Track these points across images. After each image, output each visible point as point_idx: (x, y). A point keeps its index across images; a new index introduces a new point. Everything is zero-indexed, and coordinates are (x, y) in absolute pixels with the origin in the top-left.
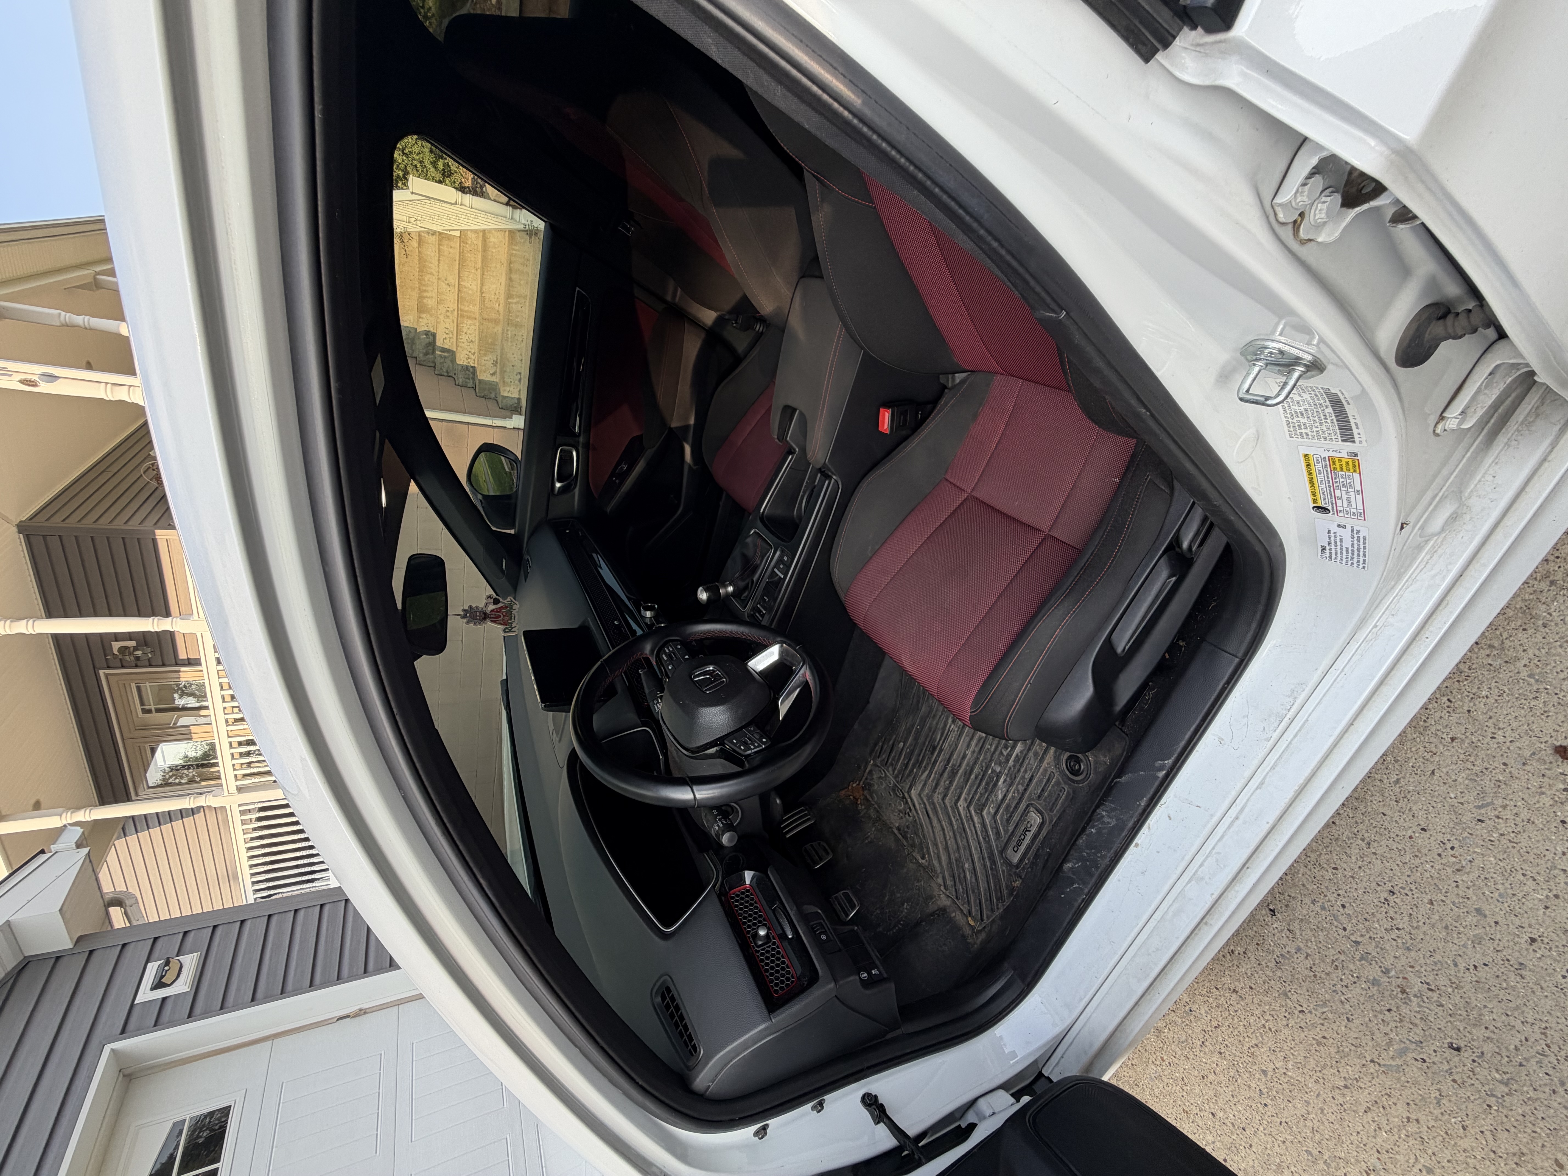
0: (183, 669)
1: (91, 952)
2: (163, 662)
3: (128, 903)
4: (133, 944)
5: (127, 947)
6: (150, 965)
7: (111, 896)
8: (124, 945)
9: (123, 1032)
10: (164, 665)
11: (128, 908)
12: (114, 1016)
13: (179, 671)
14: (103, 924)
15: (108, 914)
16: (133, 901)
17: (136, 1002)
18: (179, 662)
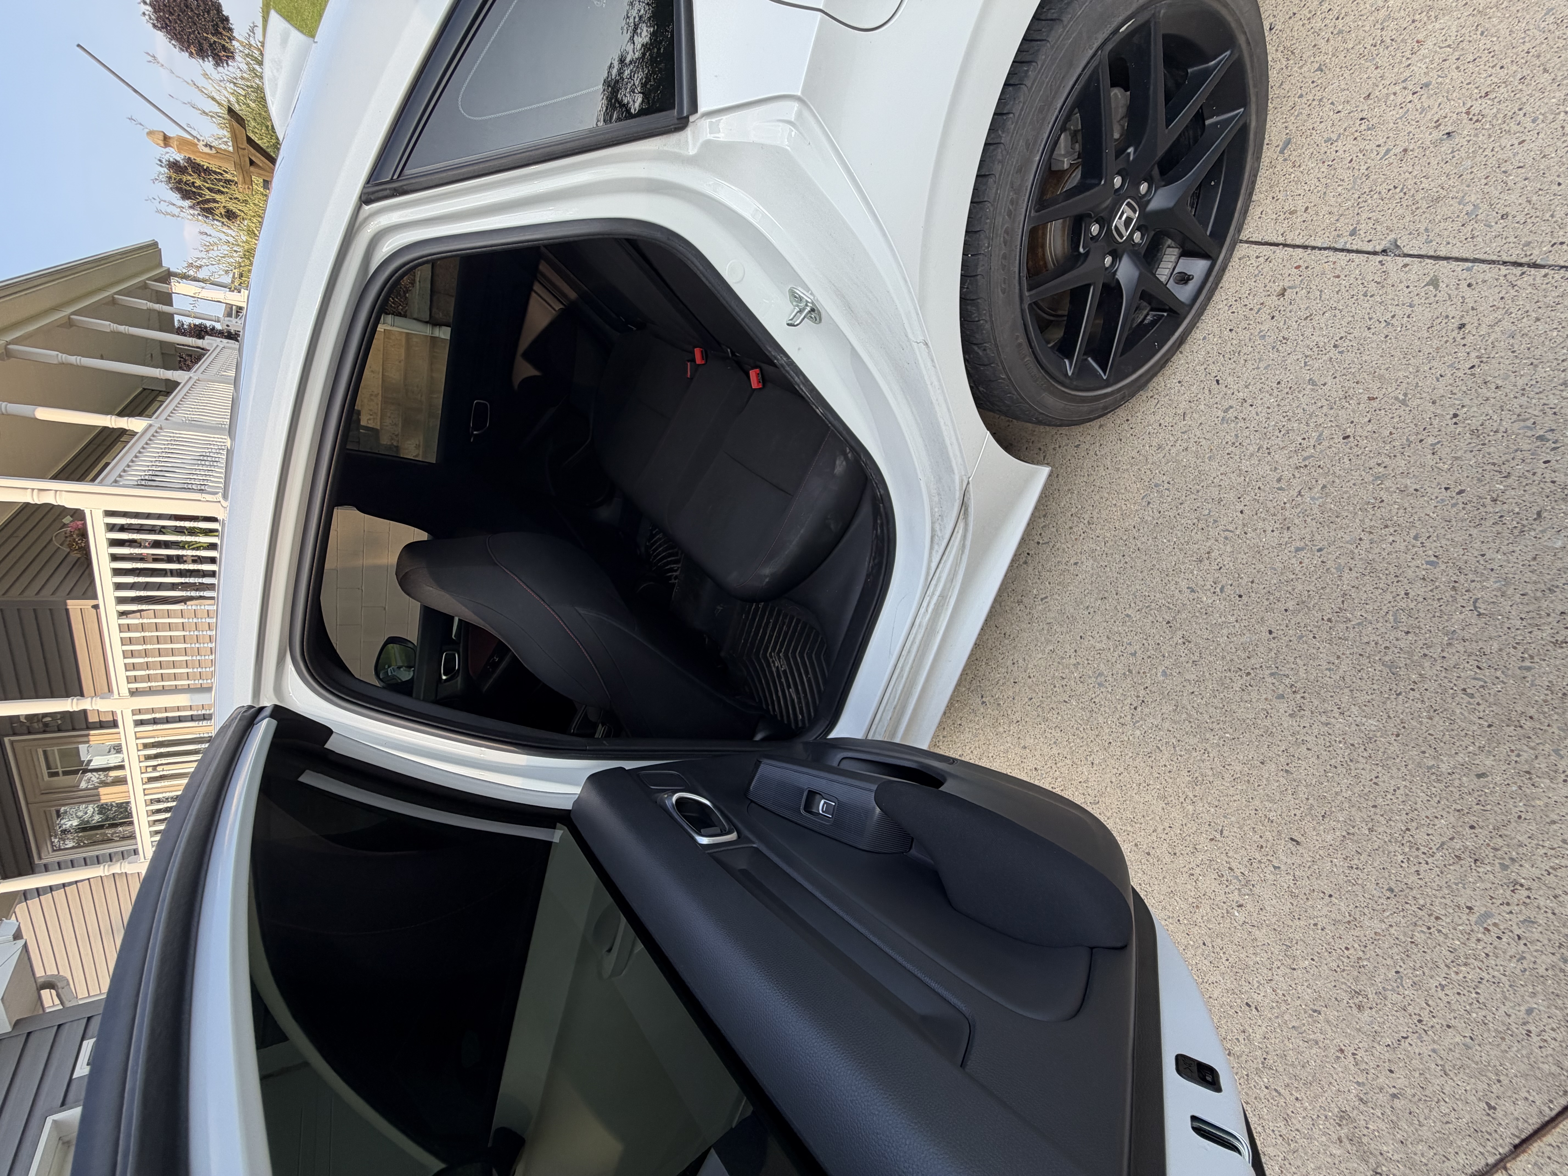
0: (92, 732)
1: (29, 1034)
2: (73, 726)
3: (60, 985)
4: (67, 1025)
5: (62, 1027)
6: (85, 1043)
7: (42, 980)
8: (59, 1026)
9: (63, 1104)
10: (74, 729)
11: (60, 991)
12: (54, 1089)
13: (88, 735)
14: (36, 1005)
15: (40, 997)
16: (63, 984)
17: (74, 1077)
18: (89, 726)
